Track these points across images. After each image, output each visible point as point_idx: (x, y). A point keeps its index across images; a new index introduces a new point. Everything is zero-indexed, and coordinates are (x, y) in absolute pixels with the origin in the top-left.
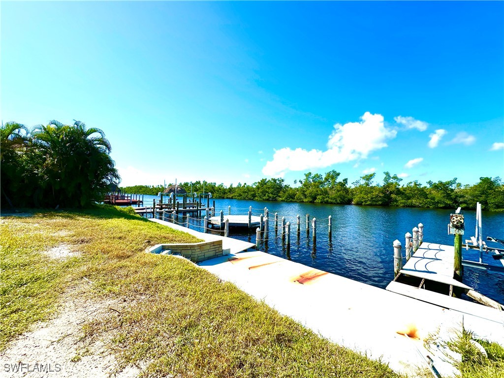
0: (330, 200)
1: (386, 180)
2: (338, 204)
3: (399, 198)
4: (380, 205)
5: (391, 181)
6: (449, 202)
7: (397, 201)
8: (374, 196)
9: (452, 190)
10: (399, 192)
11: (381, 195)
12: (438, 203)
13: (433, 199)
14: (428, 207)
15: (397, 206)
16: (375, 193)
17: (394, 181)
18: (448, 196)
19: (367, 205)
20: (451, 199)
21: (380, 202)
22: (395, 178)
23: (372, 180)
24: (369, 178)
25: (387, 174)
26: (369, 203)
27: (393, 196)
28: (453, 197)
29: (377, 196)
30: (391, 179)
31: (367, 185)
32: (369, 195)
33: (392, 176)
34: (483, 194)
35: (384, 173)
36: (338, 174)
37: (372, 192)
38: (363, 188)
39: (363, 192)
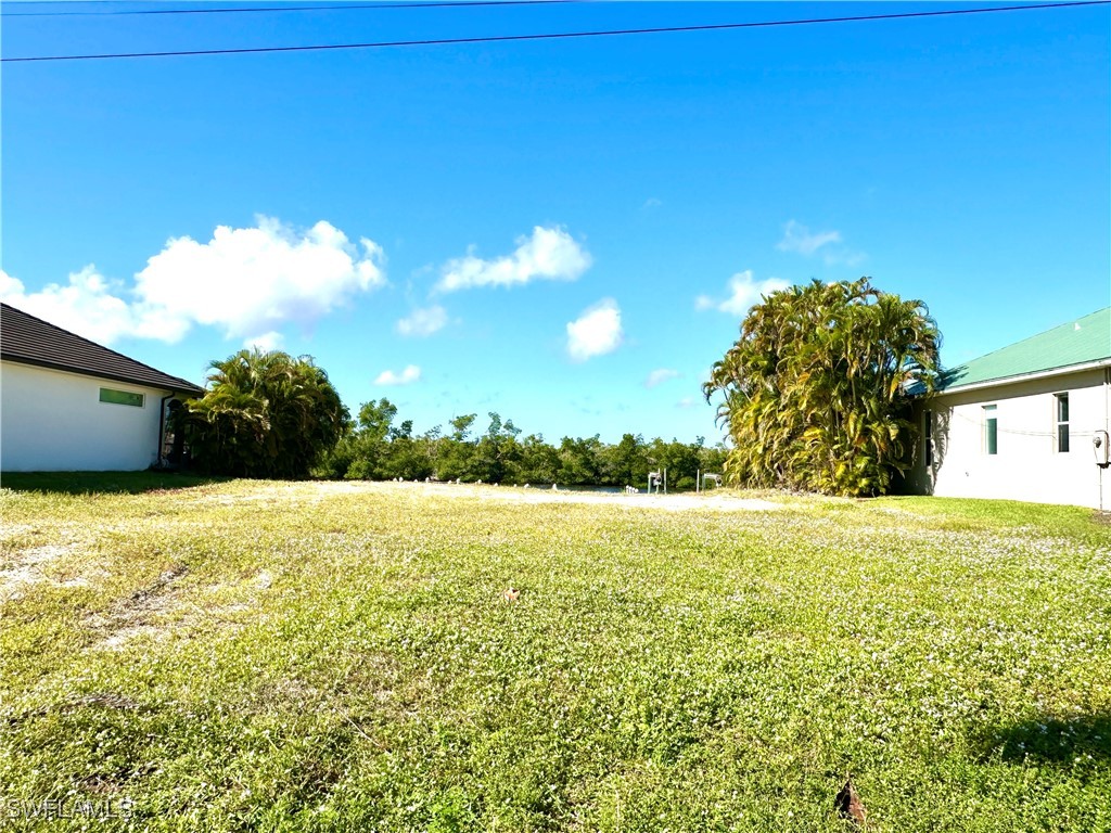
1: (494, 428)
3: (517, 467)
5: (502, 431)
6: (588, 474)
7: (513, 473)
8: (477, 463)
9: (593, 454)
10: (515, 455)
11: (489, 460)
12: (574, 475)
16: (478, 457)
17: (507, 432)
18: (587, 464)
20: (591, 469)
22: (509, 426)
23: (468, 429)
24: (462, 423)
25: (496, 417)
27: (508, 463)
28: (594, 465)
29: (482, 463)
30: (502, 428)
31: (460, 439)
32: (469, 461)
33: (503, 423)
34: (626, 460)
35: (490, 414)
36: (393, 410)
37: (471, 455)
38: (452, 445)
39: (455, 455)
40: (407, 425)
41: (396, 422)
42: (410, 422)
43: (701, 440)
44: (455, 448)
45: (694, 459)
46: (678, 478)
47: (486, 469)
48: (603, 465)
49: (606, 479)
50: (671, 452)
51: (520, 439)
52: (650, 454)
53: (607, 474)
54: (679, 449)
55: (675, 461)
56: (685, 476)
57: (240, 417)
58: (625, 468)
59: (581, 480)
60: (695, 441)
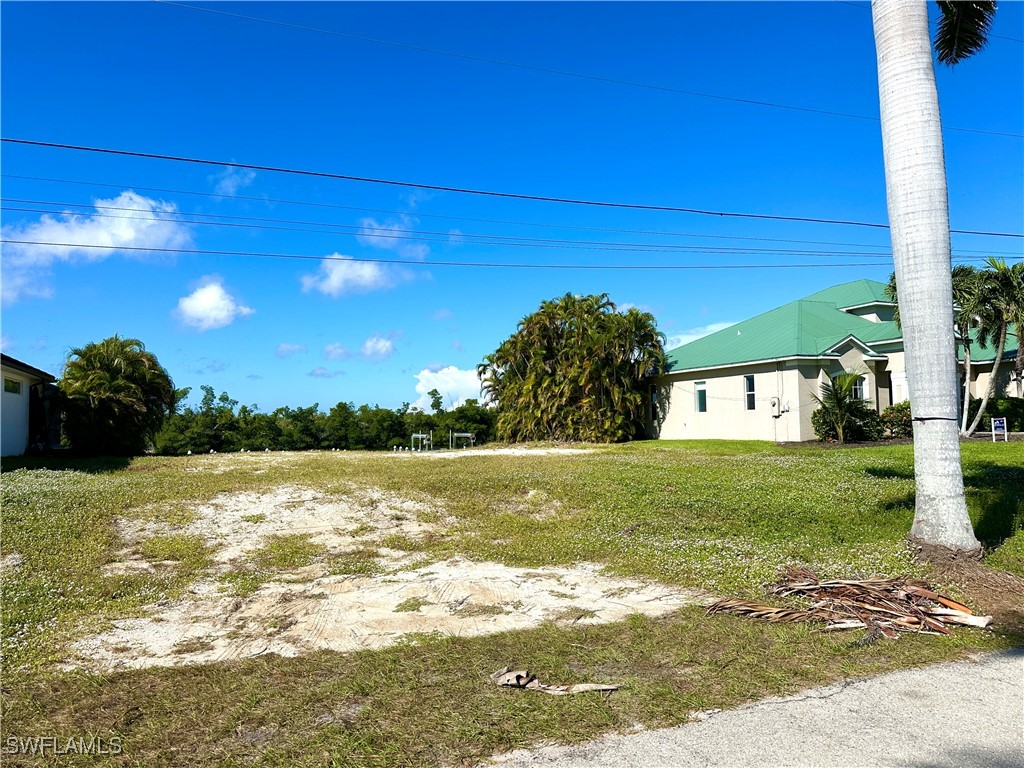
1: (208, 400)
3: (236, 436)
5: (217, 403)
8: (196, 435)
9: (312, 421)
10: (232, 425)
11: (208, 432)
13: (290, 435)
16: (196, 429)
17: (222, 404)
18: (306, 430)
20: (311, 435)
22: (224, 398)
23: (182, 401)
24: (176, 396)
25: (209, 392)
27: (228, 433)
28: (314, 431)
29: (201, 435)
30: (216, 401)
31: (173, 412)
32: (188, 434)
33: (218, 394)
34: (342, 425)
35: (203, 388)
37: (187, 428)
39: (173, 428)
43: (407, 405)
45: (400, 423)
47: (206, 440)
48: (323, 431)
49: (326, 443)
50: (382, 417)
51: (236, 411)
52: (360, 421)
53: (325, 439)
54: (389, 414)
55: (385, 424)
56: (394, 436)
57: (118, 402)
58: (342, 432)
59: (302, 446)
60: (401, 406)
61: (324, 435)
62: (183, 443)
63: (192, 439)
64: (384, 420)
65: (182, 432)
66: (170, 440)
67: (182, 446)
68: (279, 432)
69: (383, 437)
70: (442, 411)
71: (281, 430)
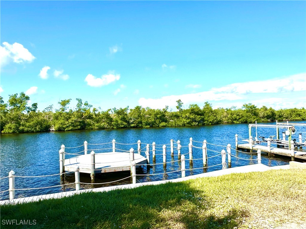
0: (26, 129)
1: (79, 105)
2: (38, 132)
3: (92, 122)
4: (79, 129)
5: (83, 106)
7: (90, 125)
9: (126, 115)
10: (90, 117)
11: (79, 120)
13: (117, 121)
14: (113, 128)
15: (92, 129)
16: (74, 118)
17: (85, 107)
18: (124, 119)
19: (69, 130)
20: (126, 121)
21: (79, 127)
22: (86, 104)
23: (67, 106)
24: (64, 103)
25: (80, 101)
26: (70, 128)
27: (88, 120)
28: (127, 119)
29: (76, 121)
30: (83, 105)
31: (63, 111)
32: (70, 121)
33: (83, 102)
34: (139, 116)
35: (77, 99)
36: (27, 98)
37: (70, 118)
38: (60, 114)
39: (63, 118)
40: (35, 105)
41: (29, 104)
42: (37, 104)
43: (167, 107)
44: (62, 115)
45: (164, 115)
46: (160, 123)
47: (78, 124)
48: (131, 119)
49: (133, 125)
50: (157, 112)
51: (91, 110)
53: (132, 123)
55: (158, 116)
56: (162, 122)
58: (139, 120)
59: (123, 126)
60: (165, 108)
61: (131, 121)
62: (68, 125)
63: (72, 123)
64: (157, 114)
65: (67, 120)
66: (62, 124)
67: (67, 127)
68: (111, 120)
69: (157, 121)
70: (181, 109)
71: (112, 119)
